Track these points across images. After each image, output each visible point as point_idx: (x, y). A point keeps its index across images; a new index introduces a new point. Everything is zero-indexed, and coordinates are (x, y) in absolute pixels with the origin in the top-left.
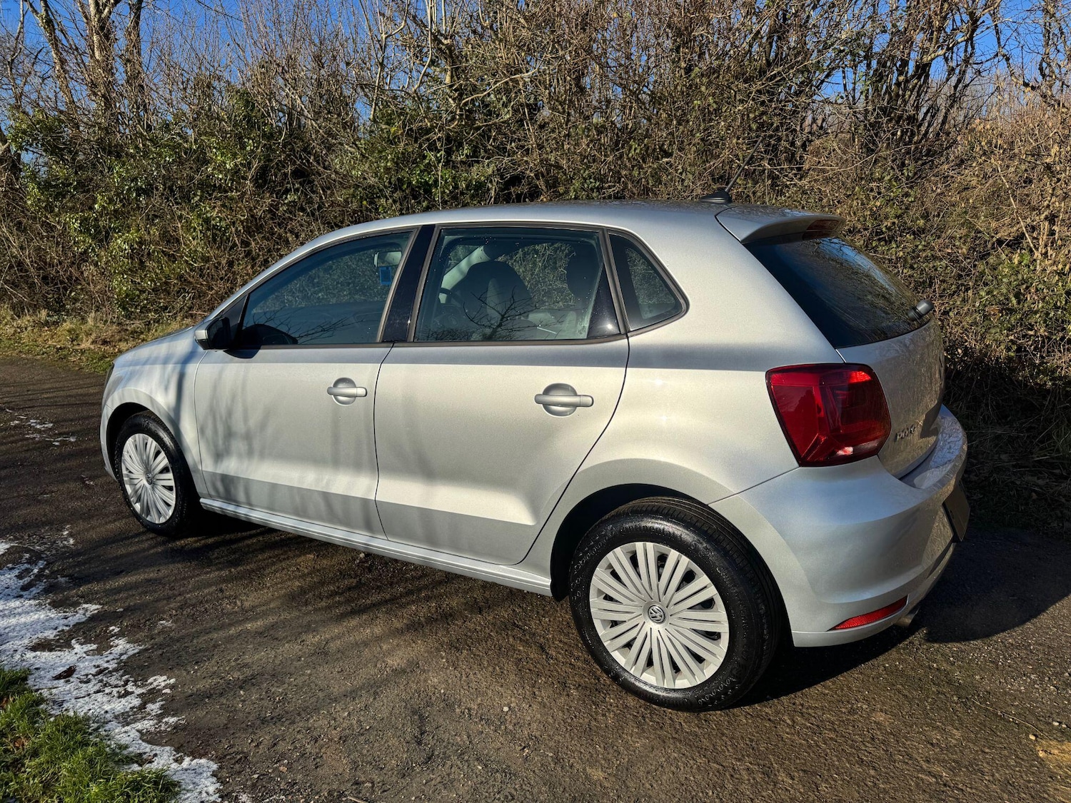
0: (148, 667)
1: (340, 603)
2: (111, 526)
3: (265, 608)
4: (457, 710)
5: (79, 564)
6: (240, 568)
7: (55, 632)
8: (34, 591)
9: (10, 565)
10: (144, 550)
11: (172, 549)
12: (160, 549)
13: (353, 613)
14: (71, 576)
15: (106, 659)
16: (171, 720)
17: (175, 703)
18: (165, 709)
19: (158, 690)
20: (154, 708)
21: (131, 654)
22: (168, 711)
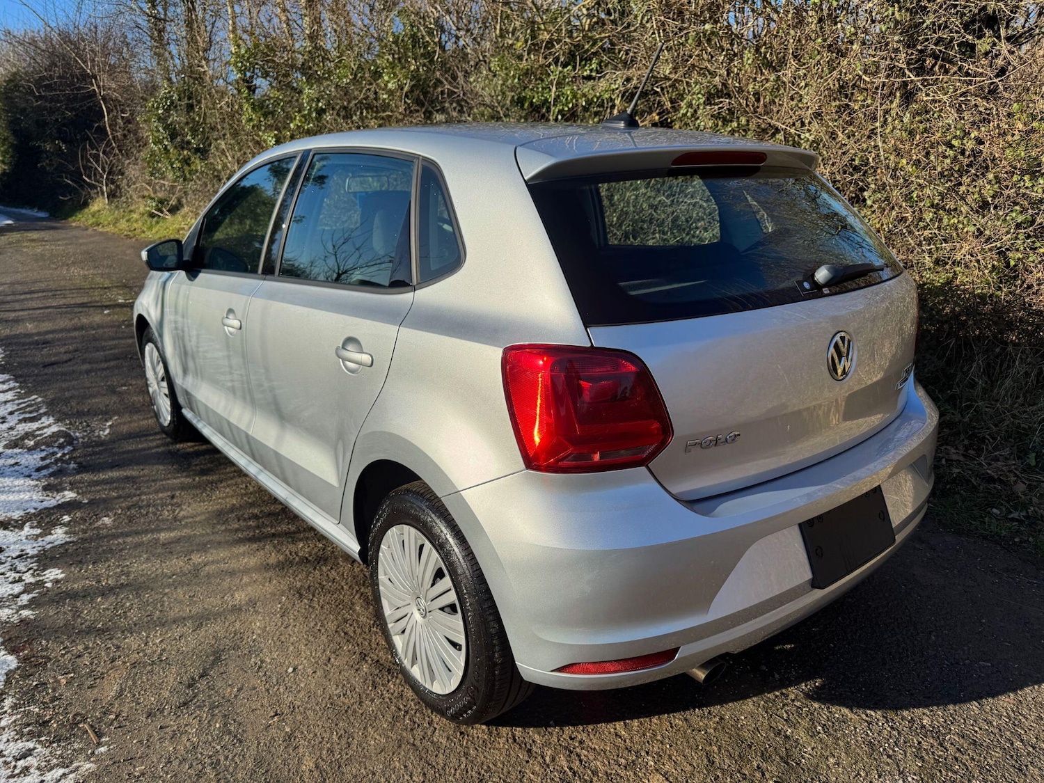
0: (58, 558)
1: (249, 528)
2: (145, 422)
3: (191, 520)
4: (253, 660)
5: (94, 453)
6: (205, 478)
7: (22, 513)
8: (45, 472)
9: (43, 447)
10: (150, 448)
11: (170, 452)
12: (160, 450)
13: (251, 540)
14: (80, 464)
15: (35, 545)
16: (26, 613)
17: (44, 598)
18: (32, 601)
19: (43, 582)
20: (25, 598)
21: (56, 543)
22: (32, 604)
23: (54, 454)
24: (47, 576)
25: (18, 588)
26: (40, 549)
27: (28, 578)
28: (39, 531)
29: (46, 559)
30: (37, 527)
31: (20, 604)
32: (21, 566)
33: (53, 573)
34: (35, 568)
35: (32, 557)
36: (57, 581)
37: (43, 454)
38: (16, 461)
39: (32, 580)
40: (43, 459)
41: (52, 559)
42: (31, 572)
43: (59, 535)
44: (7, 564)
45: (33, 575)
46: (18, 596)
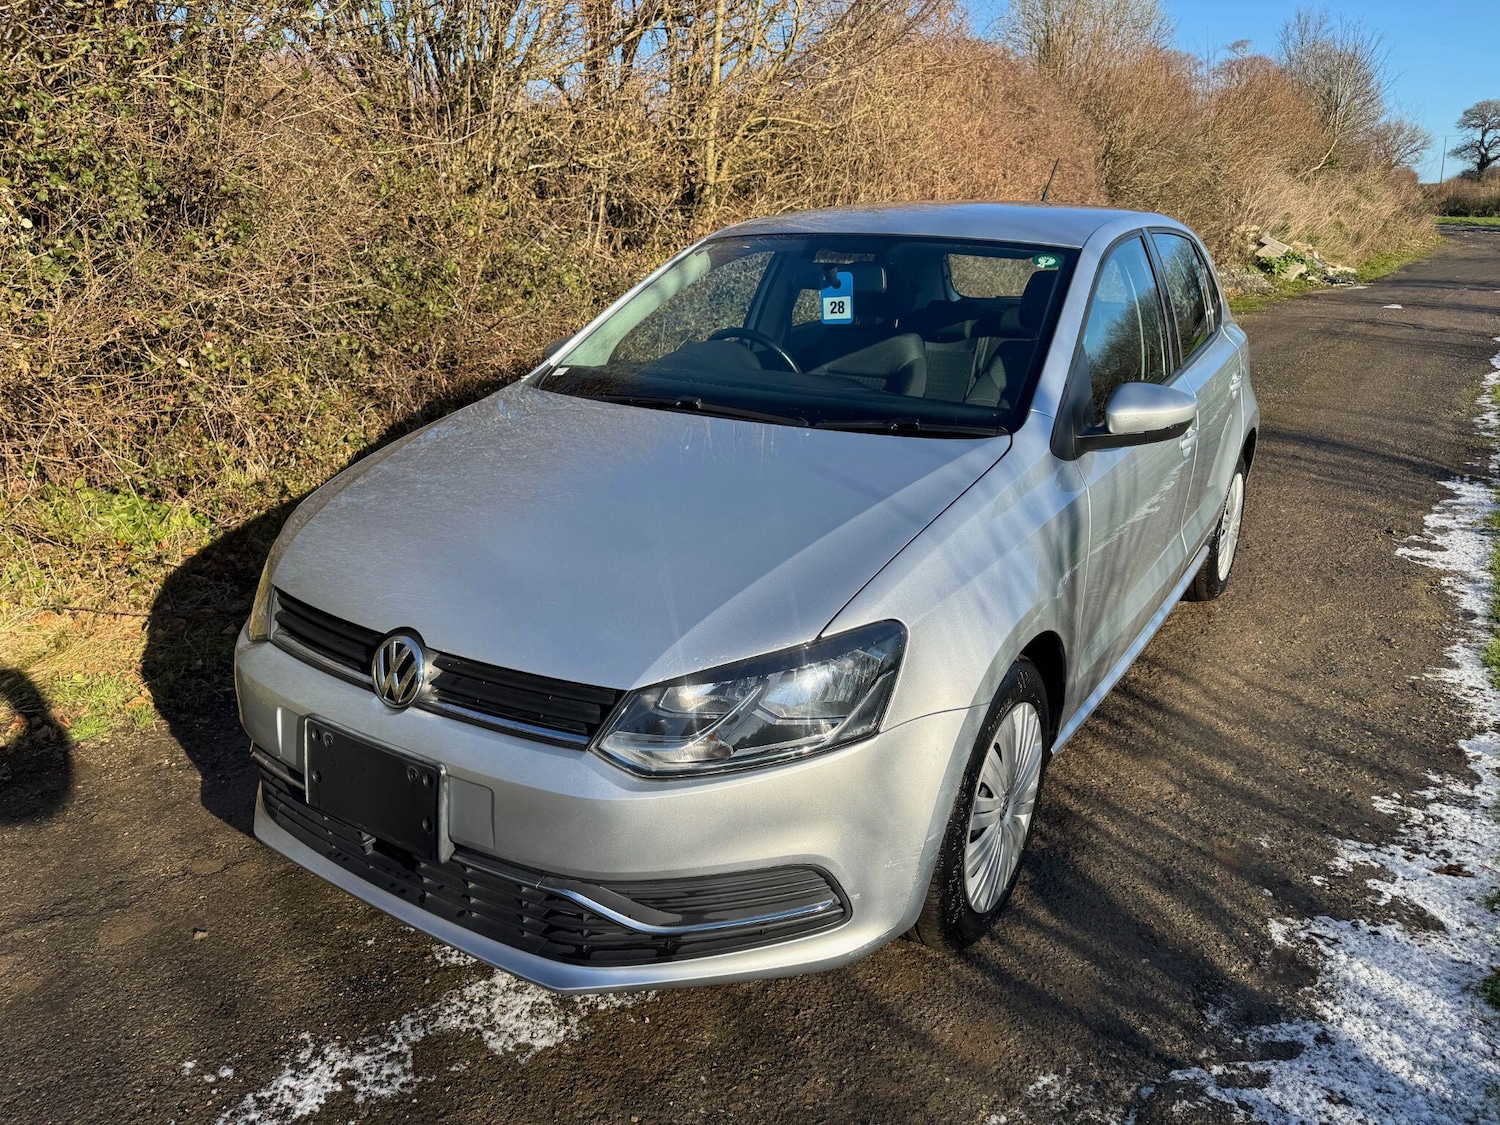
15: (1389, 858)
16: (1435, 778)
17: (1409, 785)
18: (1424, 787)
19: (1401, 802)
20: (1430, 794)
21: (1358, 844)
22: (1426, 784)
23: (1223, 1082)
24: (1393, 807)
25: (1435, 809)
26: (1385, 849)
27: (1418, 815)
28: (1370, 882)
29: (1383, 832)
30: (1370, 891)
31: (1438, 790)
32: (1420, 835)
33: (1383, 805)
34: (1402, 825)
35: (1400, 843)
36: (1384, 795)
37: (1250, 1094)
38: (1331, 1108)
39: (1414, 811)
40: (1262, 1080)
41: (1375, 827)
42: (1411, 822)
43: (1348, 856)
44: (1436, 848)
45: (1410, 816)
46: (1439, 800)
